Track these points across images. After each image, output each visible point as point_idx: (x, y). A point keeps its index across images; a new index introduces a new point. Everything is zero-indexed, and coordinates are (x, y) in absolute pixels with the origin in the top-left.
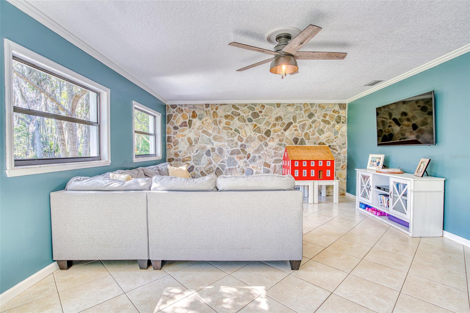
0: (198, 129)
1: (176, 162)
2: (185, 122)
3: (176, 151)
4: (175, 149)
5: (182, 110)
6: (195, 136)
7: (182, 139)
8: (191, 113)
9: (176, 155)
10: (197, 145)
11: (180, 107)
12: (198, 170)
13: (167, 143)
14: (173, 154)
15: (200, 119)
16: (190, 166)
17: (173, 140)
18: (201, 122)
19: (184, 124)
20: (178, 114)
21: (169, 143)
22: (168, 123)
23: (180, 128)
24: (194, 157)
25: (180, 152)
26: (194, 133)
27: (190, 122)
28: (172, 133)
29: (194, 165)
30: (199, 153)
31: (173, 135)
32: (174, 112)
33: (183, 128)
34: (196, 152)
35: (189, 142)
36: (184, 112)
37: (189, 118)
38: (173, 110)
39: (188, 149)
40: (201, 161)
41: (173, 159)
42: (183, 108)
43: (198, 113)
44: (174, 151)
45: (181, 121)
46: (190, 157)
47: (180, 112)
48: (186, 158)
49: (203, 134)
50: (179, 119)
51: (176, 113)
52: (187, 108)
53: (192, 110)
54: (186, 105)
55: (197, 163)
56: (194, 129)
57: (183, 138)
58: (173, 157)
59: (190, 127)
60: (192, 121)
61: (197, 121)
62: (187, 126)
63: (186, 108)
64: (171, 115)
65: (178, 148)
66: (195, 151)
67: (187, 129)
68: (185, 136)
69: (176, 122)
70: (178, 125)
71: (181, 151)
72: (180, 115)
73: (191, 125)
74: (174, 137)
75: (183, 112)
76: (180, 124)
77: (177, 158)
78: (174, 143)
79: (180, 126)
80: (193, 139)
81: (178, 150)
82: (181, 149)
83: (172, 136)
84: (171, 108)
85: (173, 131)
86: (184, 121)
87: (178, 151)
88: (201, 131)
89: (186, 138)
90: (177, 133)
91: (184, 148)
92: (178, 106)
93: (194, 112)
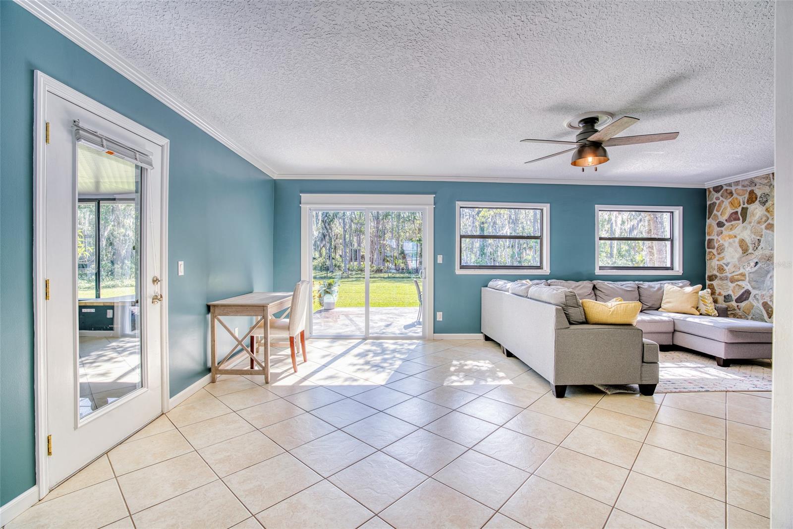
0: (759, 223)
1: (720, 282)
2: (737, 212)
3: (721, 263)
4: (718, 260)
5: (731, 194)
6: (753, 236)
7: (730, 243)
8: (747, 196)
9: (721, 269)
10: (756, 253)
11: (728, 188)
12: (757, 300)
13: (707, 250)
14: (716, 268)
15: (764, 203)
16: (743, 290)
17: (716, 245)
18: (764, 208)
19: (734, 217)
20: (724, 200)
21: (710, 250)
22: (709, 219)
23: (727, 224)
24: (752, 275)
25: (727, 266)
26: (751, 231)
27: (744, 211)
28: (715, 233)
29: (750, 289)
30: (761, 268)
31: (717, 237)
32: (718, 199)
33: (733, 223)
34: (755, 266)
35: (742, 248)
36: (735, 195)
37: (742, 206)
38: (716, 195)
39: (740, 259)
40: (763, 282)
41: (716, 277)
42: (733, 189)
43: (759, 193)
44: (718, 263)
45: (729, 211)
46: (743, 275)
47: (727, 197)
48: (737, 275)
49: (768, 231)
50: (725, 208)
51: (721, 199)
52: (740, 187)
53: (749, 189)
54: (737, 183)
55: (757, 286)
56: (752, 224)
57: (731, 240)
58: (715, 272)
59: (744, 221)
60: (747, 208)
61: (756, 208)
62: (739, 219)
63: (737, 187)
64: (714, 204)
65: (724, 259)
66: (752, 264)
67: (738, 225)
68: (735, 237)
69: (721, 215)
70: (723, 219)
71: (728, 263)
72: (726, 203)
73: (746, 216)
74: (717, 239)
75: (732, 196)
76: (726, 216)
77: (721, 275)
78: (717, 249)
79: (726, 220)
80: (748, 241)
81: (724, 261)
82: (729, 261)
83: (715, 237)
84: (713, 192)
85: (717, 229)
86: (733, 211)
87: (724, 264)
88: (763, 227)
89: (737, 240)
90: (722, 233)
91: (733, 258)
92: (725, 188)
93: (752, 193)
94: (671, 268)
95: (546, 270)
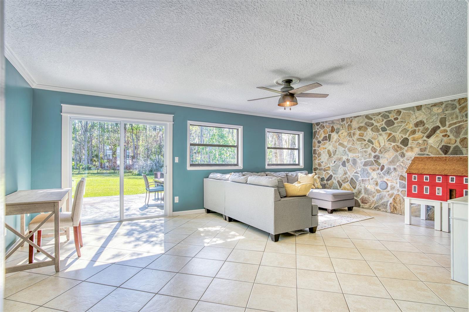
0: (336, 142)
1: (319, 171)
2: (326, 136)
3: (319, 161)
4: (318, 160)
5: (324, 127)
6: (333, 148)
7: (323, 151)
8: (330, 128)
9: (320, 165)
10: (335, 157)
11: (322, 124)
12: (335, 179)
13: (313, 155)
14: (317, 164)
15: (337, 133)
16: (329, 175)
17: (317, 153)
18: (338, 135)
19: (325, 139)
20: (321, 130)
21: (315, 155)
22: (314, 139)
23: (322, 142)
24: (333, 167)
25: (322, 163)
26: (332, 146)
27: (330, 135)
28: (317, 146)
29: (332, 174)
30: (336, 164)
31: (317, 148)
32: (318, 129)
33: (325, 141)
34: (334, 163)
35: (329, 154)
36: (325, 128)
37: (328, 133)
38: (317, 127)
39: (328, 159)
40: (338, 170)
41: (317, 168)
42: (325, 124)
43: (335, 128)
44: (318, 161)
45: (323, 135)
46: (329, 167)
47: (322, 128)
48: (327, 168)
49: (339, 146)
50: (321, 134)
51: (319, 129)
52: (327, 124)
53: (331, 125)
54: (326, 122)
55: (335, 173)
56: (333, 143)
57: (324, 150)
58: (317, 166)
59: (329, 141)
60: (331, 135)
61: (335, 135)
62: (327, 140)
63: (326, 124)
64: (316, 131)
65: (321, 160)
66: (333, 162)
67: (327, 142)
68: (326, 148)
69: (319, 137)
70: (320, 139)
71: (323, 162)
72: (322, 131)
73: (330, 139)
74: (318, 150)
75: (324, 128)
76: (322, 138)
77: (320, 168)
78: (318, 155)
79: (322, 140)
80: (331, 151)
81: (321, 161)
82: (323, 160)
83: (317, 149)
84: (316, 125)
85: (317, 144)
86: (325, 136)
87: (321, 162)
88: (337, 144)
89: (326, 150)
90: (320, 146)
91: (325, 159)
92: (321, 124)
93: (332, 127)
94: (299, 165)
95: (241, 166)
